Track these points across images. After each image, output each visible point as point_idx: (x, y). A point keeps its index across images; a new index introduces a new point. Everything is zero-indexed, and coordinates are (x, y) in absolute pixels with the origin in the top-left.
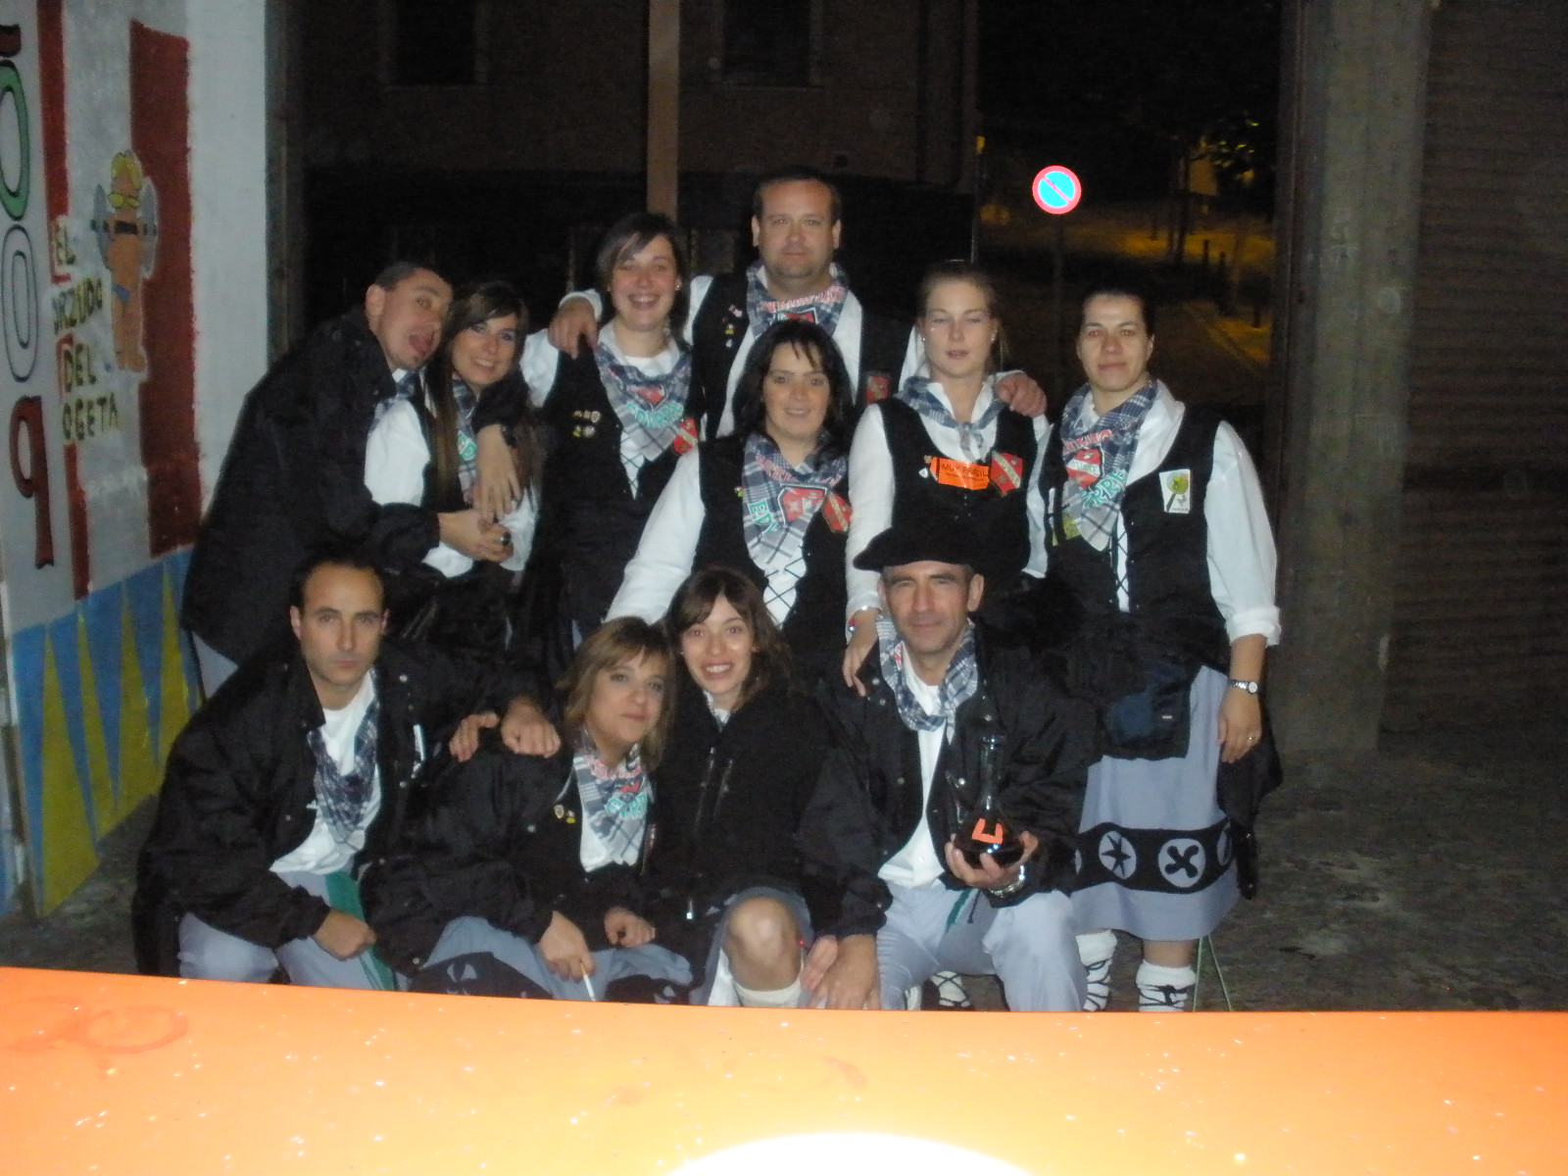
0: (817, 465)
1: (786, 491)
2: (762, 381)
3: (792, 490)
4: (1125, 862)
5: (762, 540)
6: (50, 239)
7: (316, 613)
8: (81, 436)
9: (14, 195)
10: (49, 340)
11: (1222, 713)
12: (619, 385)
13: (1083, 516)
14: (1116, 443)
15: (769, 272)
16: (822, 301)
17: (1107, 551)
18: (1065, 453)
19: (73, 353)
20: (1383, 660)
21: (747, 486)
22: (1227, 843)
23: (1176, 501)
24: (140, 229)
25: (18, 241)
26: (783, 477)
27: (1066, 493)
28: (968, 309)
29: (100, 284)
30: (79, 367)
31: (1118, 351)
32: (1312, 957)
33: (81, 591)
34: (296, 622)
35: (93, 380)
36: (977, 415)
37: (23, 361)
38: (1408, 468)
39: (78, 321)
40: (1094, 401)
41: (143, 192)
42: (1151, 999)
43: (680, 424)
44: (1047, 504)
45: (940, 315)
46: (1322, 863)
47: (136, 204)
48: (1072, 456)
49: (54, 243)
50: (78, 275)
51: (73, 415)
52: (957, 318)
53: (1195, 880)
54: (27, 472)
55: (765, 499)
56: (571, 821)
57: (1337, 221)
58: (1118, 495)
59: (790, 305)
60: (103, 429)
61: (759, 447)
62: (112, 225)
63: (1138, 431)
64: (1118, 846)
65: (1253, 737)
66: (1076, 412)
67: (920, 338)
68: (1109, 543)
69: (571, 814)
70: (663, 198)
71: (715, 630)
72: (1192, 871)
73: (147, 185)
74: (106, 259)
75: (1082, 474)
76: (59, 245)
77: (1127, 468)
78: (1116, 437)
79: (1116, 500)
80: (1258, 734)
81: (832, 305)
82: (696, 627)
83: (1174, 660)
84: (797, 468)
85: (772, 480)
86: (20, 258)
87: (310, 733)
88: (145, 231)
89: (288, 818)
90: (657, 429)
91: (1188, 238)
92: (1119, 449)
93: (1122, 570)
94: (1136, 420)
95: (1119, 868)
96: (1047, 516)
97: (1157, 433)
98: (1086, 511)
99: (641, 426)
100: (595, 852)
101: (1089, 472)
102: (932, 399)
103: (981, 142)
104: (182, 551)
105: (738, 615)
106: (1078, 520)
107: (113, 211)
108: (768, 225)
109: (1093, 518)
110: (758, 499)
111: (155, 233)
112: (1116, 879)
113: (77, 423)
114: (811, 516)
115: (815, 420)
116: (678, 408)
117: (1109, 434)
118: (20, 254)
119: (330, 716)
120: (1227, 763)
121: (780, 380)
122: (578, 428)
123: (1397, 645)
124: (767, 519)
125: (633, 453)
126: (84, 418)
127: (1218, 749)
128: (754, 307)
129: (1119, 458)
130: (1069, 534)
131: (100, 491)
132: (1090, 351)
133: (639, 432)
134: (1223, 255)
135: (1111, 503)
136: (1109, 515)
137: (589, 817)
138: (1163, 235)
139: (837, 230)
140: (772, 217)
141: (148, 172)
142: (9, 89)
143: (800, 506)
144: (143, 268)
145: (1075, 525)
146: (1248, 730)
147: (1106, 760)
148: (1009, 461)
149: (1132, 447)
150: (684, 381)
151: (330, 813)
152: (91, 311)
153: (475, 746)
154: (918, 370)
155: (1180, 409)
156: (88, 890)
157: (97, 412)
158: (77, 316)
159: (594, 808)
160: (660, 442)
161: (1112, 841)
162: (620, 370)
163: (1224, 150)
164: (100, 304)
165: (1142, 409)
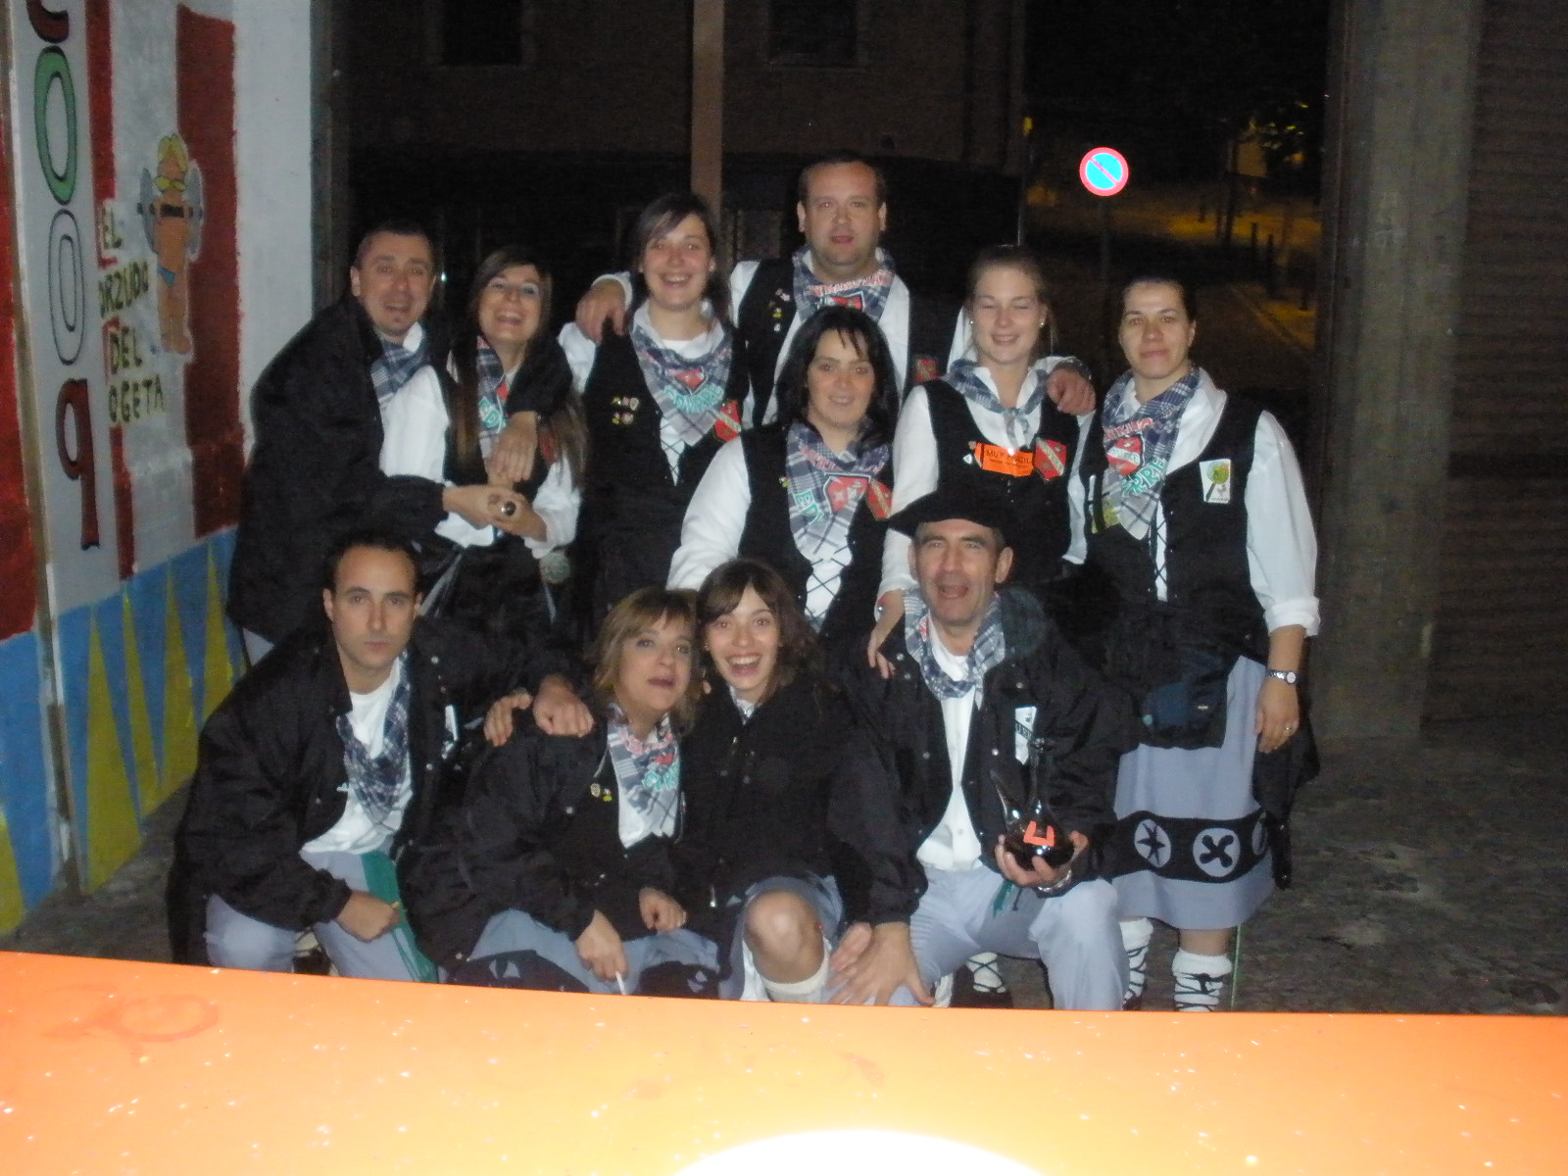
0: (859, 453)
1: (831, 481)
2: (806, 369)
3: (836, 480)
4: (1160, 850)
5: (809, 530)
6: (97, 223)
7: (349, 592)
8: (126, 418)
9: (61, 179)
10: (96, 324)
11: (1259, 704)
12: (656, 369)
13: (1123, 504)
14: (1158, 432)
15: (815, 255)
16: (870, 285)
17: (1146, 539)
18: (1106, 441)
19: (119, 334)
20: (1426, 647)
21: (791, 476)
22: (1263, 834)
23: (1215, 490)
24: (186, 213)
25: (65, 226)
26: (827, 466)
27: (1106, 480)
28: (1017, 295)
29: (146, 267)
30: (126, 350)
31: (1160, 338)
32: (1349, 947)
33: (126, 571)
34: (328, 605)
35: (139, 362)
36: (1022, 402)
37: (69, 343)
38: (1453, 456)
39: (124, 304)
40: (1136, 389)
41: (189, 177)
42: (1186, 987)
43: (719, 407)
44: (1087, 491)
45: (989, 302)
46: (1361, 852)
47: (183, 187)
48: (1113, 443)
49: (100, 227)
50: (124, 259)
51: (119, 397)
52: (1005, 305)
53: (1229, 870)
54: (73, 453)
55: (810, 490)
56: (608, 798)
57: (1383, 205)
58: (1158, 484)
59: (837, 289)
60: (148, 412)
61: (802, 436)
62: (158, 207)
63: (1179, 420)
64: (1153, 834)
65: (1292, 726)
66: (1118, 399)
67: (967, 321)
68: (1148, 532)
69: (607, 791)
70: (707, 180)
71: (743, 621)
72: (1226, 861)
73: (193, 168)
74: (152, 243)
75: (1122, 462)
76: (106, 229)
77: (1168, 457)
78: (1157, 426)
79: (1155, 489)
80: (1296, 724)
81: (879, 289)
82: (723, 618)
83: (1213, 649)
84: (840, 457)
85: (816, 469)
86: (66, 242)
87: (338, 718)
88: (191, 214)
89: (318, 801)
90: (696, 414)
91: (1236, 220)
92: (1160, 438)
93: (1160, 560)
94: (1178, 408)
95: (1153, 856)
96: (1087, 503)
97: (1199, 422)
98: (1126, 499)
99: (679, 411)
100: (633, 827)
101: (1129, 460)
102: (979, 383)
103: (1028, 124)
104: (226, 532)
105: (765, 607)
106: (1116, 509)
107: (159, 194)
108: (814, 210)
109: (1131, 506)
110: (802, 489)
111: (201, 215)
112: (1151, 868)
113: (123, 407)
114: (856, 504)
115: (858, 408)
116: (718, 392)
117: (1150, 422)
118: (68, 238)
119: (357, 700)
120: (1263, 754)
121: (825, 368)
122: (617, 416)
123: (1440, 634)
124: (813, 510)
125: (674, 440)
126: (129, 400)
127: (1255, 738)
128: (801, 290)
129: (1160, 447)
130: (1109, 522)
131: (146, 473)
132: (1132, 339)
133: (677, 418)
134: (1271, 237)
135: (1151, 492)
136: (1148, 504)
137: (626, 793)
138: (1211, 217)
139: (883, 213)
140: (817, 200)
141: (194, 154)
142: (57, 74)
143: (846, 496)
144: (189, 251)
145: (1114, 513)
146: (1286, 720)
147: (1143, 749)
148: (1053, 447)
149: (1172, 436)
150: (724, 363)
151: (362, 795)
152: (137, 293)
153: (510, 729)
154: (965, 353)
155: (1221, 398)
156: (133, 868)
157: (142, 394)
158: (123, 298)
159: (630, 783)
160: (700, 426)
161: (1148, 830)
162: (657, 354)
163: (1274, 132)
164: (146, 287)
165: (1184, 397)
